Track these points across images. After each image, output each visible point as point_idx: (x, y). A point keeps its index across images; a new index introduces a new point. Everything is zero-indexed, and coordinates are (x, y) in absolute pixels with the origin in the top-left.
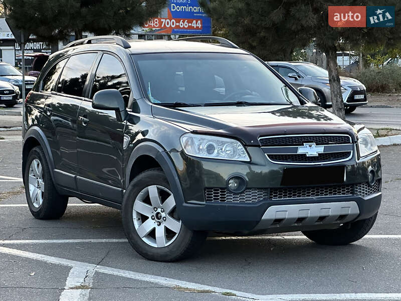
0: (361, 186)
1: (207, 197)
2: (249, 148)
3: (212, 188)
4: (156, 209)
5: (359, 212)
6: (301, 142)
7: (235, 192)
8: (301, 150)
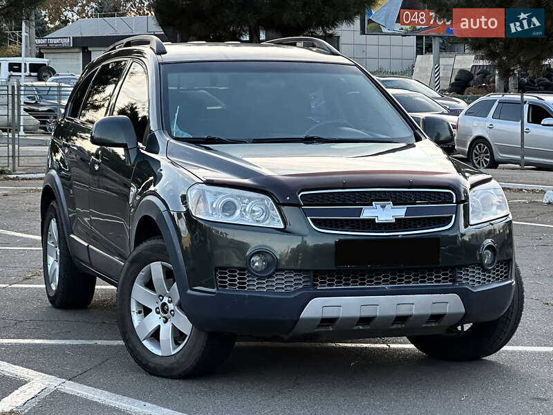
0: (468, 271)
1: (220, 282)
2: (284, 209)
3: (226, 269)
4: (161, 298)
5: (463, 310)
6: (368, 200)
8: (367, 213)
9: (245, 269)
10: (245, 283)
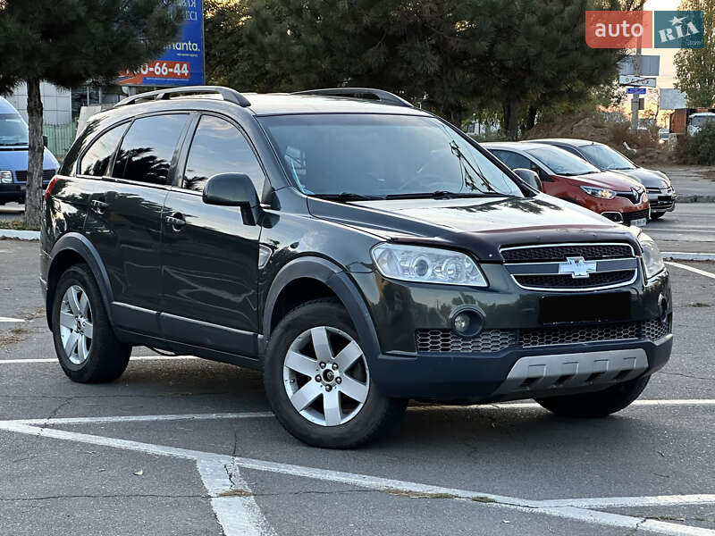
1: (420, 345)
3: (428, 330)
4: (323, 365)
5: (647, 365)
6: (563, 255)
7: (466, 336)
8: (564, 269)
9: (450, 330)
10: (449, 345)
